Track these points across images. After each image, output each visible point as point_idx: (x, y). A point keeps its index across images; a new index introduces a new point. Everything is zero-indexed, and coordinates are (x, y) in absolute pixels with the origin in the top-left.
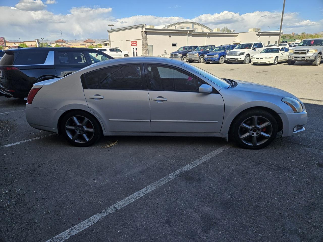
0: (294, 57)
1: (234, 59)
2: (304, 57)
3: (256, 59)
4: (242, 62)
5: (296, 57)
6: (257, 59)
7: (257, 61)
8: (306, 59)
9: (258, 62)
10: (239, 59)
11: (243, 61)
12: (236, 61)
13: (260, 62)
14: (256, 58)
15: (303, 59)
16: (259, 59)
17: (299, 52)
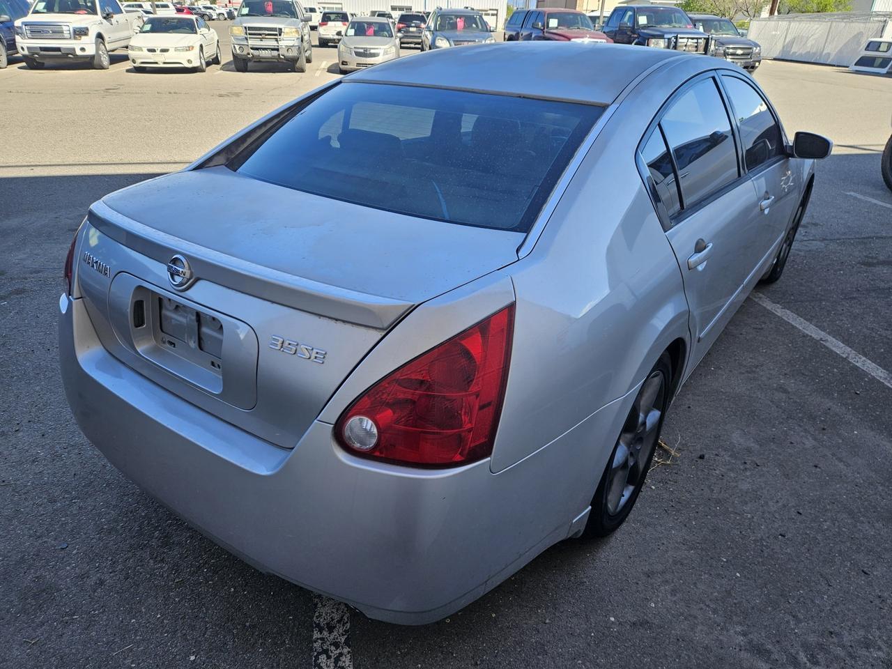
0: (252, 48)
1: (58, 49)
2: (278, 50)
3: (146, 52)
4: (88, 63)
5: (257, 49)
6: (150, 50)
7: (151, 57)
8: (283, 55)
9: (156, 63)
10: (79, 53)
11: (92, 57)
12: (68, 60)
13: (165, 63)
14: (145, 50)
15: (275, 53)
16: (158, 52)
17: (260, 35)
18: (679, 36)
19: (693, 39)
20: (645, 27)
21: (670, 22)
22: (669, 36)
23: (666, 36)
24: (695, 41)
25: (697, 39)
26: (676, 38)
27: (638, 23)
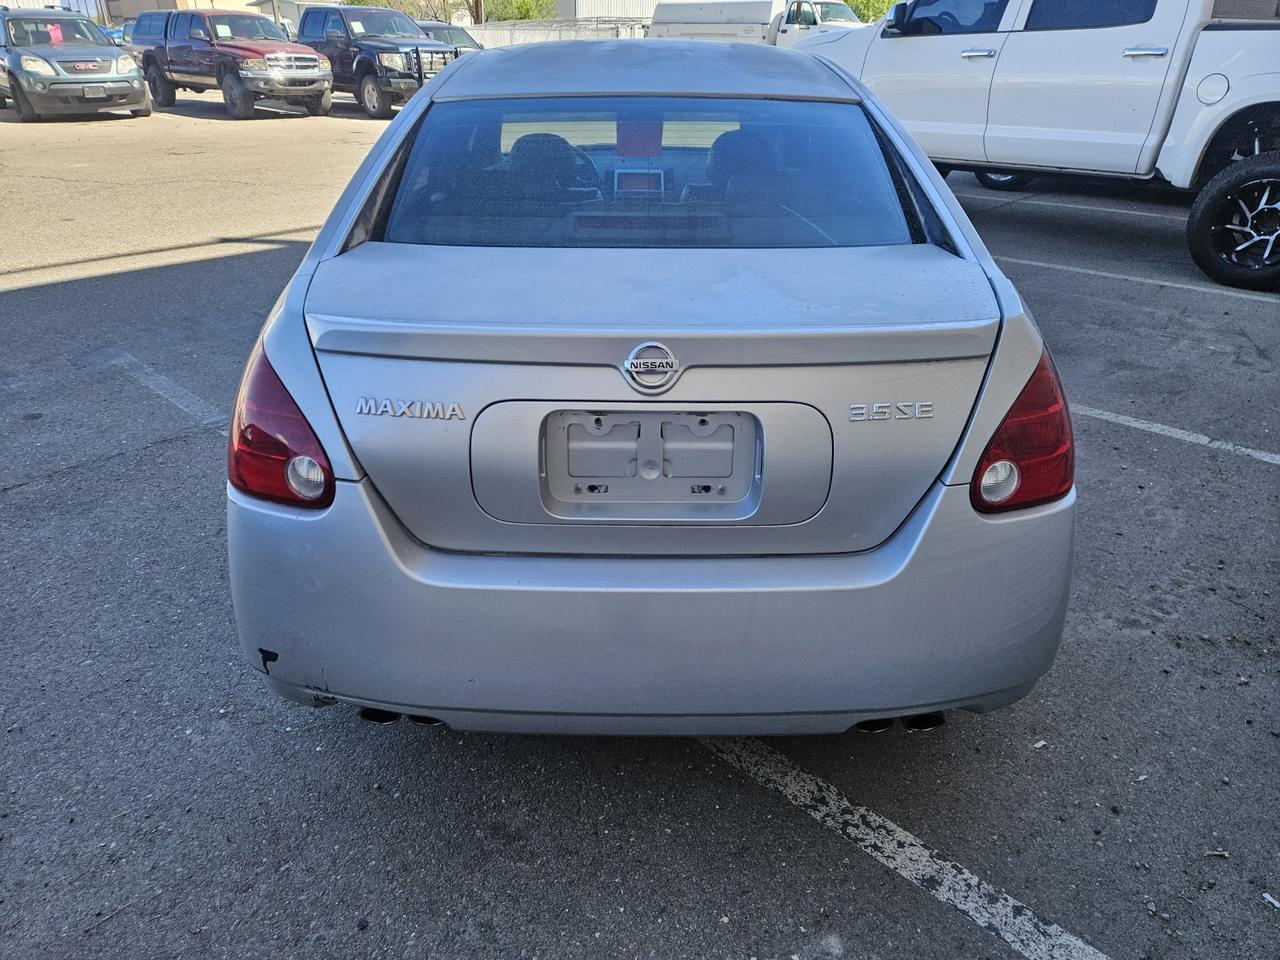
18: (419, 49)
19: (437, 53)
20: (364, 37)
21: (392, 31)
22: (408, 50)
23: (402, 49)
24: (441, 55)
25: (443, 53)
26: (417, 52)
27: (352, 31)
